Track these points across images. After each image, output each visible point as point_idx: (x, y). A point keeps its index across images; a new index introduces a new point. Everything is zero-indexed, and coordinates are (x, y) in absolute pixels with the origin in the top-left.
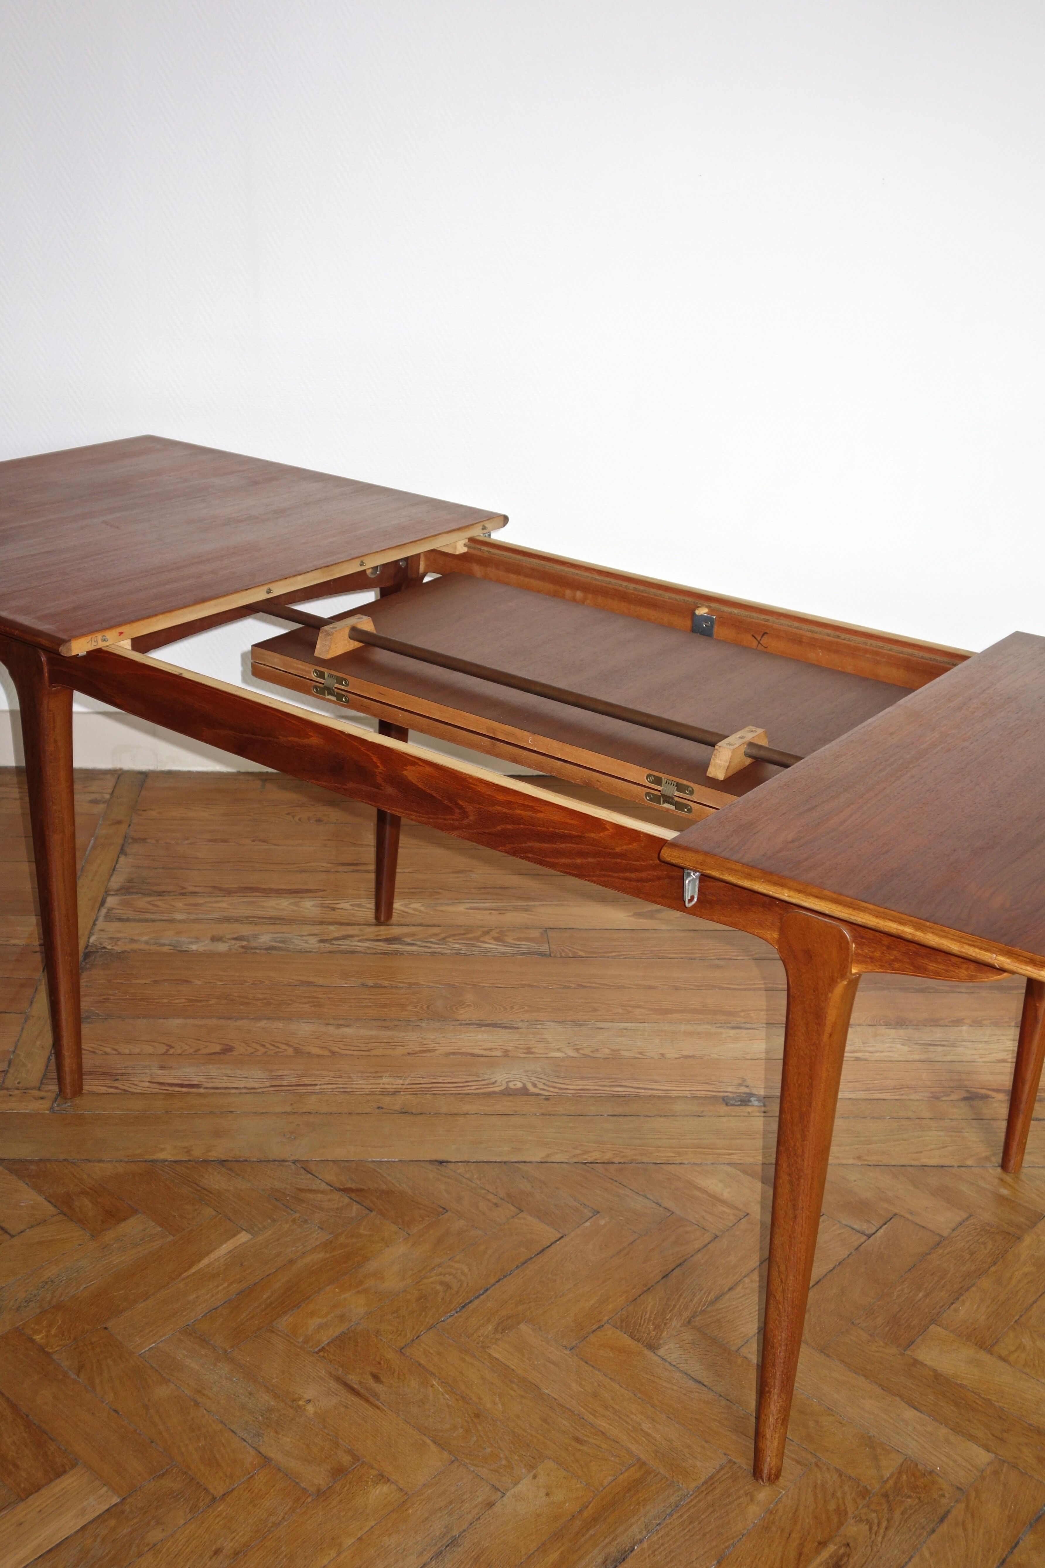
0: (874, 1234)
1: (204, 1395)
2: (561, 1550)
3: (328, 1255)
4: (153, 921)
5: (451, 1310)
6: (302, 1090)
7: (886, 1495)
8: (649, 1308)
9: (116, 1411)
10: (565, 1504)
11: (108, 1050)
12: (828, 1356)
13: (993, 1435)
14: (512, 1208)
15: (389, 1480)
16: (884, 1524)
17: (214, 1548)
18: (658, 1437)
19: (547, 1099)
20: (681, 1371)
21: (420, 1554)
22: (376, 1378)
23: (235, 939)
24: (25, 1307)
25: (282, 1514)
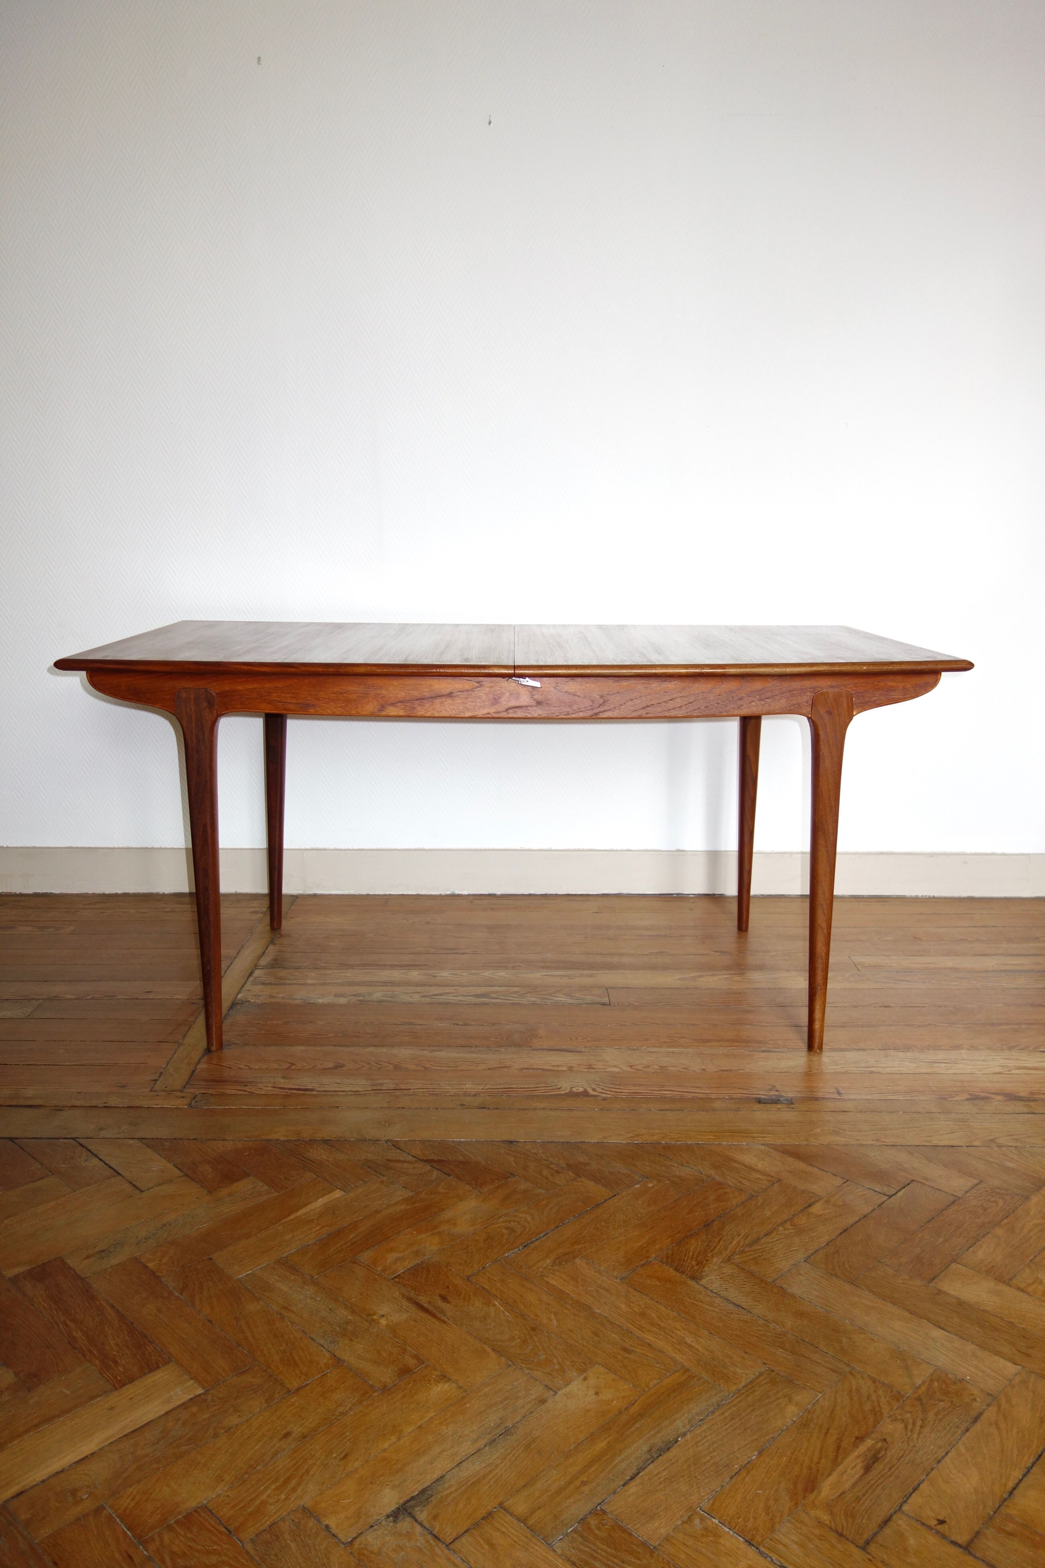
0: (894, 1195)
1: (290, 1310)
2: (608, 1440)
3: (409, 1207)
4: (291, 984)
5: (514, 1248)
6: (398, 1093)
7: (919, 1399)
8: (692, 1248)
9: (210, 1321)
10: (613, 1401)
11: (242, 1066)
12: (857, 1286)
13: (1018, 1351)
14: (571, 1174)
15: (450, 1379)
16: (919, 1423)
17: (284, 1432)
18: (700, 1349)
19: (605, 1099)
20: (722, 1297)
21: (475, 1441)
22: (444, 1298)
23: (353, 995)
24: (144, 1242)
25: (350, 1405)
